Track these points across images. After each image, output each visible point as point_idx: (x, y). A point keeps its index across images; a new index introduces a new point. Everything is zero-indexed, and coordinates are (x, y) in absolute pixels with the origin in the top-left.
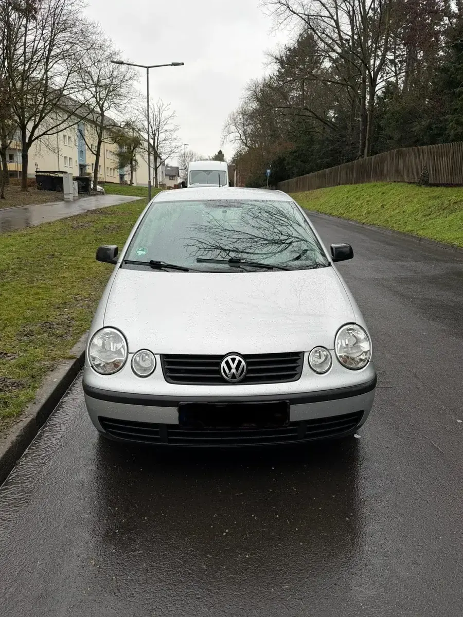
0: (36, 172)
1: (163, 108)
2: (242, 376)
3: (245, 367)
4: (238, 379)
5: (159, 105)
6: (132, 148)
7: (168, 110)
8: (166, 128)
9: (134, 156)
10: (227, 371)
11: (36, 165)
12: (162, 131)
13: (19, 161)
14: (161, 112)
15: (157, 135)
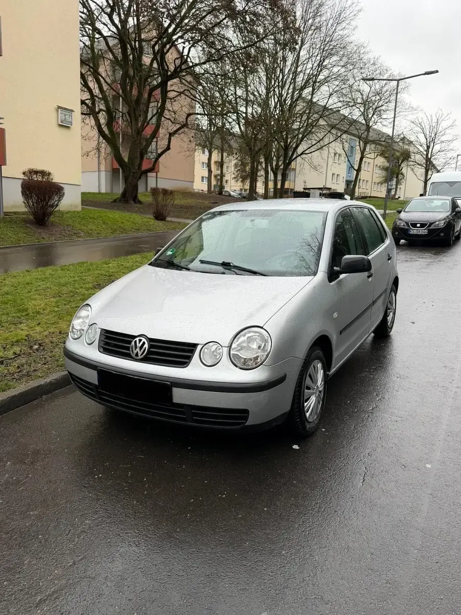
0: (304, 189)
1: (443, 117)
2: (142, 356)
3: (147, 349)
4: (140, 357)
5: (438, 116)
6: (400, 162)
7: (447, 119)
8: (443, 138)
9: (402, 170)
10: (134, 349)
11: (305, 182)
12: (439, 142)
13: (291, 179)
14: (439, 122)
15: (431, 147)
